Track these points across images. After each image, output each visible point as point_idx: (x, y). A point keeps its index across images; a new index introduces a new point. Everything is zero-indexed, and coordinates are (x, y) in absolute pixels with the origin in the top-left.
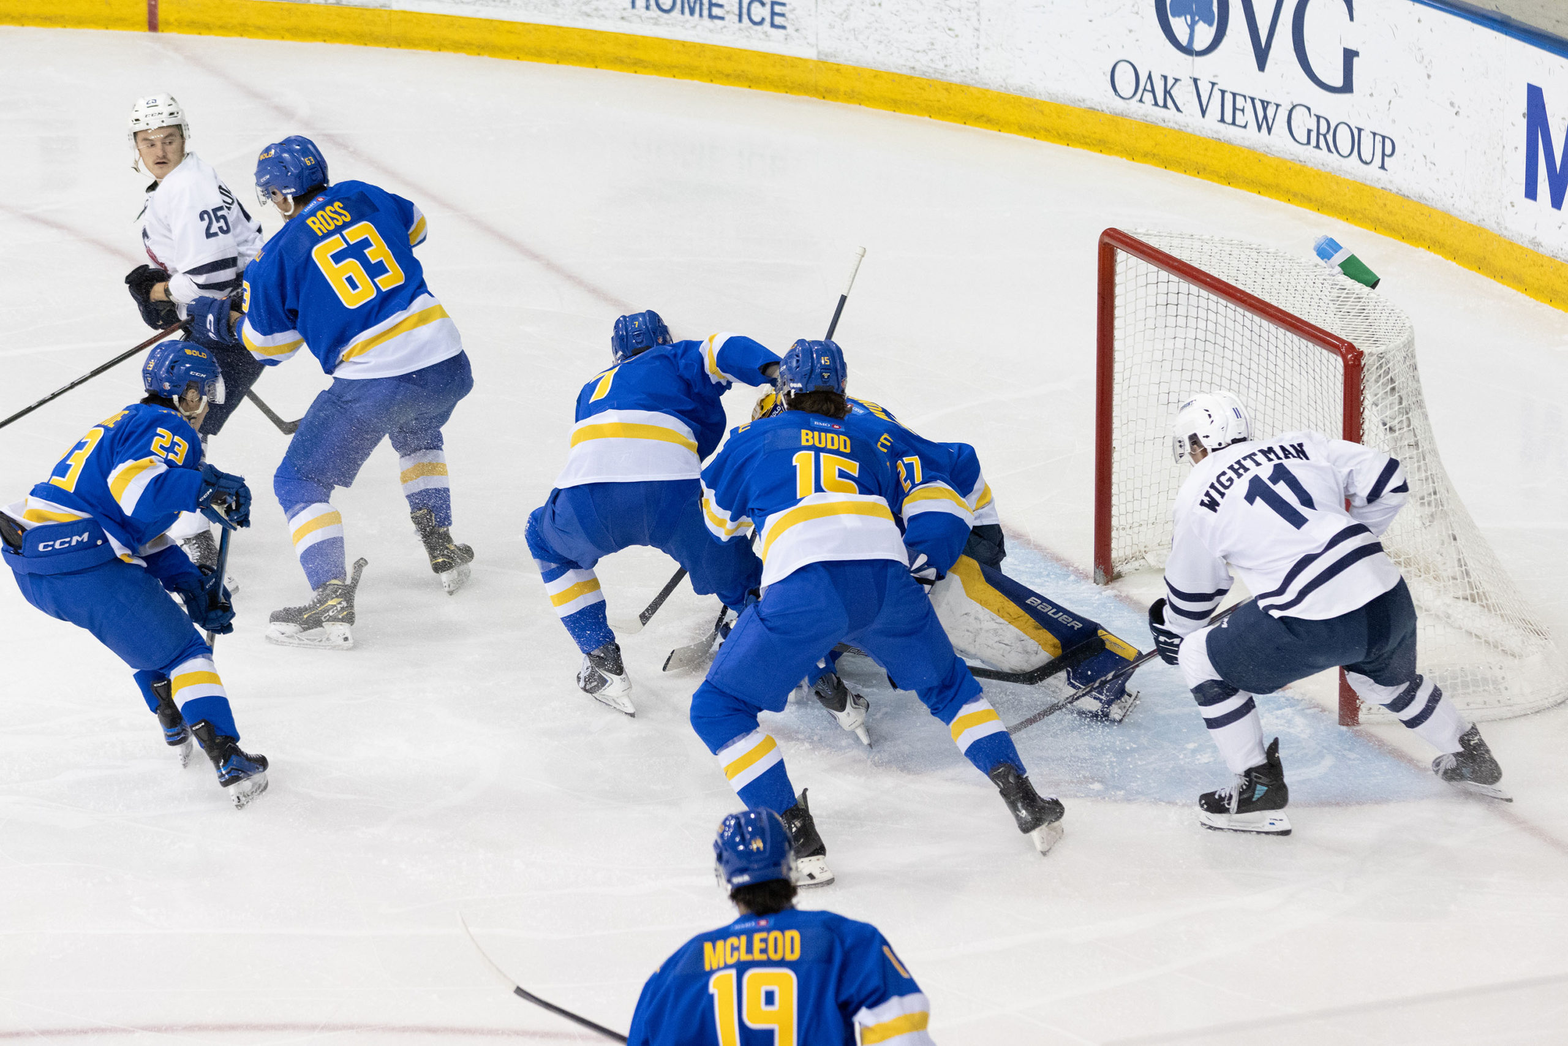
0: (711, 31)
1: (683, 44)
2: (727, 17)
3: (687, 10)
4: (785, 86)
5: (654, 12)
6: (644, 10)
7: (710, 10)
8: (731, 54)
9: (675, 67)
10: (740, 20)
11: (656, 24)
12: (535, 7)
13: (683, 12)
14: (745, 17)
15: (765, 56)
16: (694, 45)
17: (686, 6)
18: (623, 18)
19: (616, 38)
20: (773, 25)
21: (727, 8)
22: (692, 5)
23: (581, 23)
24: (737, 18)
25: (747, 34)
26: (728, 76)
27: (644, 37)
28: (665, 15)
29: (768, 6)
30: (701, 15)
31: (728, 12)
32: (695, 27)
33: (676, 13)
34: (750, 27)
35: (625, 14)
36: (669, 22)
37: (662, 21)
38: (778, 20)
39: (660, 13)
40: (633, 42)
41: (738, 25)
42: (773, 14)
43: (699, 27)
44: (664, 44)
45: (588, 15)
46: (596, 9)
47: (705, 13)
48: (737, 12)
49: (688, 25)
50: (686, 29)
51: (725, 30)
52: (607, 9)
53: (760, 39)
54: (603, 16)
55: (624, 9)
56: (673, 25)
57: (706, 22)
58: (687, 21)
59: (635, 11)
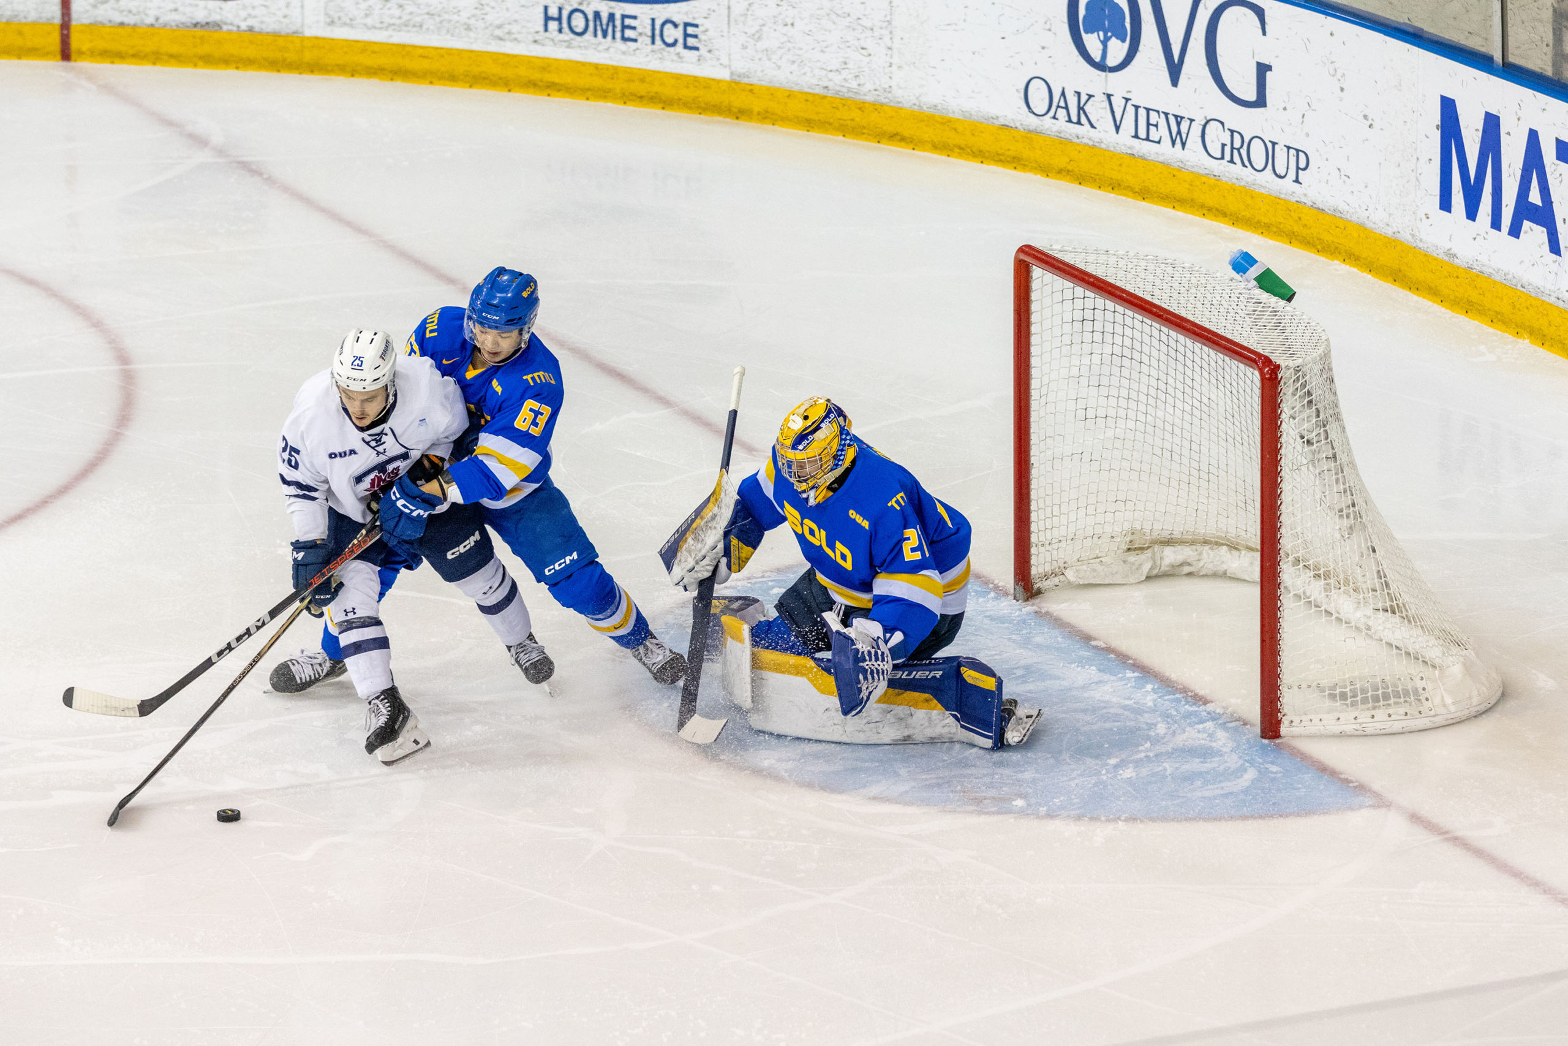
0: (624, 53)
1: (597, 66)
2: (640, 39)
3: (599, 33)
4: (699, 108)
6: (556, 33)
7: (623, 32)
8: (644, 76)
9: (589, 89)
10: (653, 42)
11: (568, 47)
12: (448, 31)
13: (595, 35)
14: (658, 38)
15: (678, 77)
16: (607, 67)
17: (599, 28)
18: (535, 41)
19: (528, 61)
22: (604, 27)
23: (494, 47)
24: (649, 40)
25: (661, 56)
26: (641, 97)
27: (556, 60)
28: (578, 38)
30: (614, 38)
31: (641, 34)
32: (607, 49)
34: (663, 49)
35: (537, 37)
36: (582, 44)
37: (575, 43)
39: (572, 36)
40: (546, 65)
41: (650, 47)
42: (686, 35)
43: (612, 50)
44: (578, 66)
45: (501, 39)
46: (509, 33)
47: (618, 35)
48: (649, 33)
49: (601, 48)
50: (599, 51)
51: (637, 52)
52: (520, 33)
53: (673, 61)
54: (516, 39)
55: (537, 32)
56: (586, 48)
57: (619, 44)
58: (600, 44)
59: (547, 34)
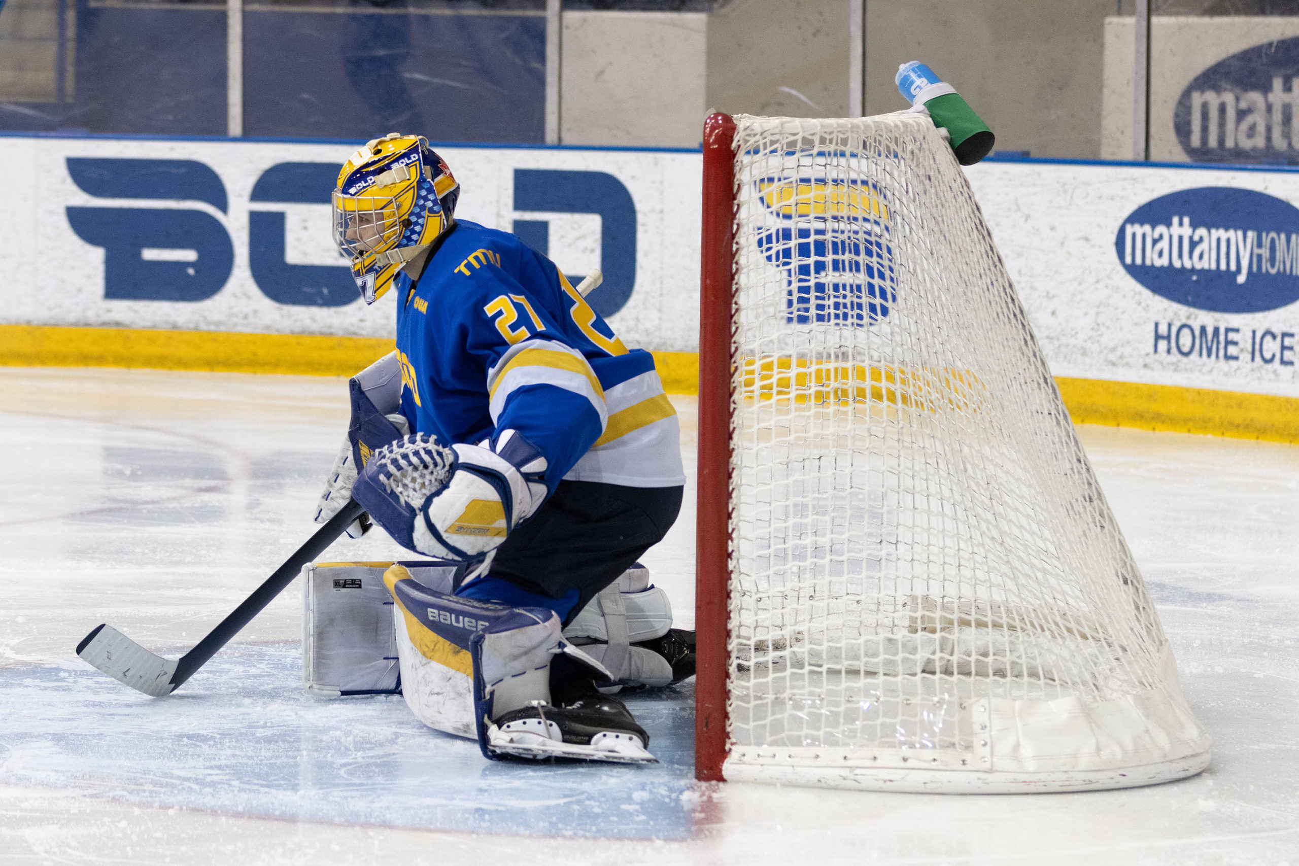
0: (1226, 374)
1: (1199, 392)
2: (1241, 357)
3: (1205, 352)
4: (1289, 435)
5: (1175, 357)
6: (1165, 354)
7: (1226, 348)
8: (1240, 401)
9: (1190, 420)
10: (1253, 359)
11: (1175, 370)
12: (1065, 357)
13: (1201, 354)
14: (1257, 354)
15: (1271, 399)
16: (1208, 393)
17: (1204, 346)
18: (1145, 366)
19: (1136, 390)
20: (1283, 362)
21: (1241, 345)
22: (1209, 344)
23: (1107, 375)
24: (1249, 356)
25: (1259, 375)
26: (1238, 426)
27: (1163, 387)
28: (1185, 360)
29: (1279, 339)
30: (1217, 356)
31: (1242, 350)
32: (1211, 371)
33: (1194, 356)
34: (1261, 367)
35: (1148, 360)
36: (1188, 367)
37: (1182, 366)
38: (1288, 355)
39: (1179, 357)
40: (1153, 393)
41: (1250, 365)
42: (1283, 348)
43: (1215, 371)
44: (1180, 393)
45: (1114, 364)
46: (1122, 357)
47: (1222, 353)
48: (1250, 349)
49: (1205, 369)
50: (1203, 374)
51: (1238, 372)
52: (1131, 356)
53: (1270, 380)
54: (1127, 364)
55: (1148, 355)
56: (1192, 370)
57: (1222, 364)
58: (1204, 365)
59: (1157, 356)
